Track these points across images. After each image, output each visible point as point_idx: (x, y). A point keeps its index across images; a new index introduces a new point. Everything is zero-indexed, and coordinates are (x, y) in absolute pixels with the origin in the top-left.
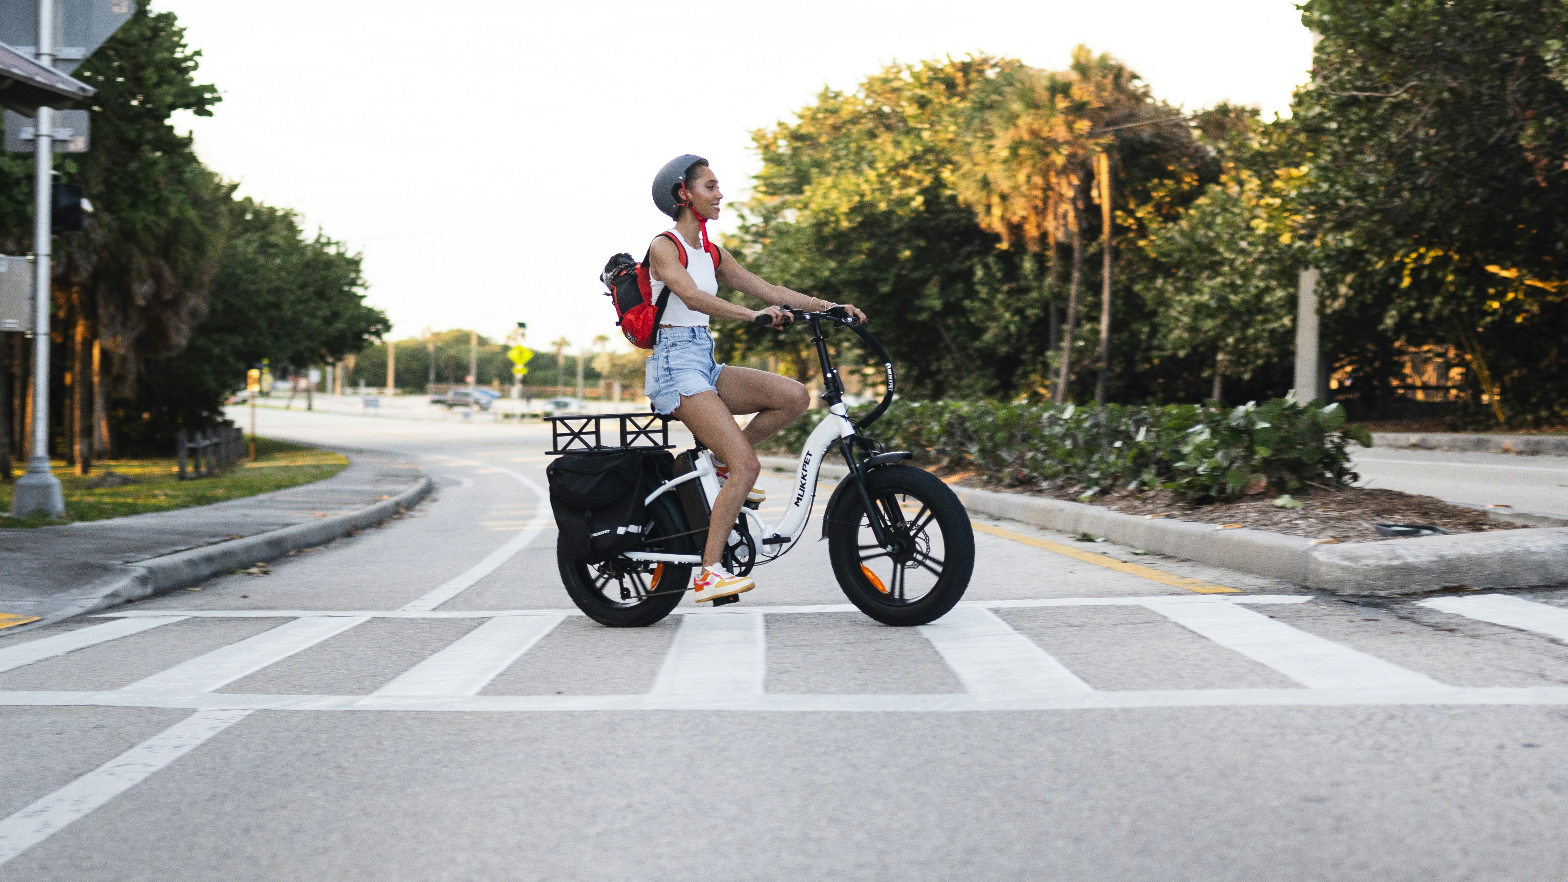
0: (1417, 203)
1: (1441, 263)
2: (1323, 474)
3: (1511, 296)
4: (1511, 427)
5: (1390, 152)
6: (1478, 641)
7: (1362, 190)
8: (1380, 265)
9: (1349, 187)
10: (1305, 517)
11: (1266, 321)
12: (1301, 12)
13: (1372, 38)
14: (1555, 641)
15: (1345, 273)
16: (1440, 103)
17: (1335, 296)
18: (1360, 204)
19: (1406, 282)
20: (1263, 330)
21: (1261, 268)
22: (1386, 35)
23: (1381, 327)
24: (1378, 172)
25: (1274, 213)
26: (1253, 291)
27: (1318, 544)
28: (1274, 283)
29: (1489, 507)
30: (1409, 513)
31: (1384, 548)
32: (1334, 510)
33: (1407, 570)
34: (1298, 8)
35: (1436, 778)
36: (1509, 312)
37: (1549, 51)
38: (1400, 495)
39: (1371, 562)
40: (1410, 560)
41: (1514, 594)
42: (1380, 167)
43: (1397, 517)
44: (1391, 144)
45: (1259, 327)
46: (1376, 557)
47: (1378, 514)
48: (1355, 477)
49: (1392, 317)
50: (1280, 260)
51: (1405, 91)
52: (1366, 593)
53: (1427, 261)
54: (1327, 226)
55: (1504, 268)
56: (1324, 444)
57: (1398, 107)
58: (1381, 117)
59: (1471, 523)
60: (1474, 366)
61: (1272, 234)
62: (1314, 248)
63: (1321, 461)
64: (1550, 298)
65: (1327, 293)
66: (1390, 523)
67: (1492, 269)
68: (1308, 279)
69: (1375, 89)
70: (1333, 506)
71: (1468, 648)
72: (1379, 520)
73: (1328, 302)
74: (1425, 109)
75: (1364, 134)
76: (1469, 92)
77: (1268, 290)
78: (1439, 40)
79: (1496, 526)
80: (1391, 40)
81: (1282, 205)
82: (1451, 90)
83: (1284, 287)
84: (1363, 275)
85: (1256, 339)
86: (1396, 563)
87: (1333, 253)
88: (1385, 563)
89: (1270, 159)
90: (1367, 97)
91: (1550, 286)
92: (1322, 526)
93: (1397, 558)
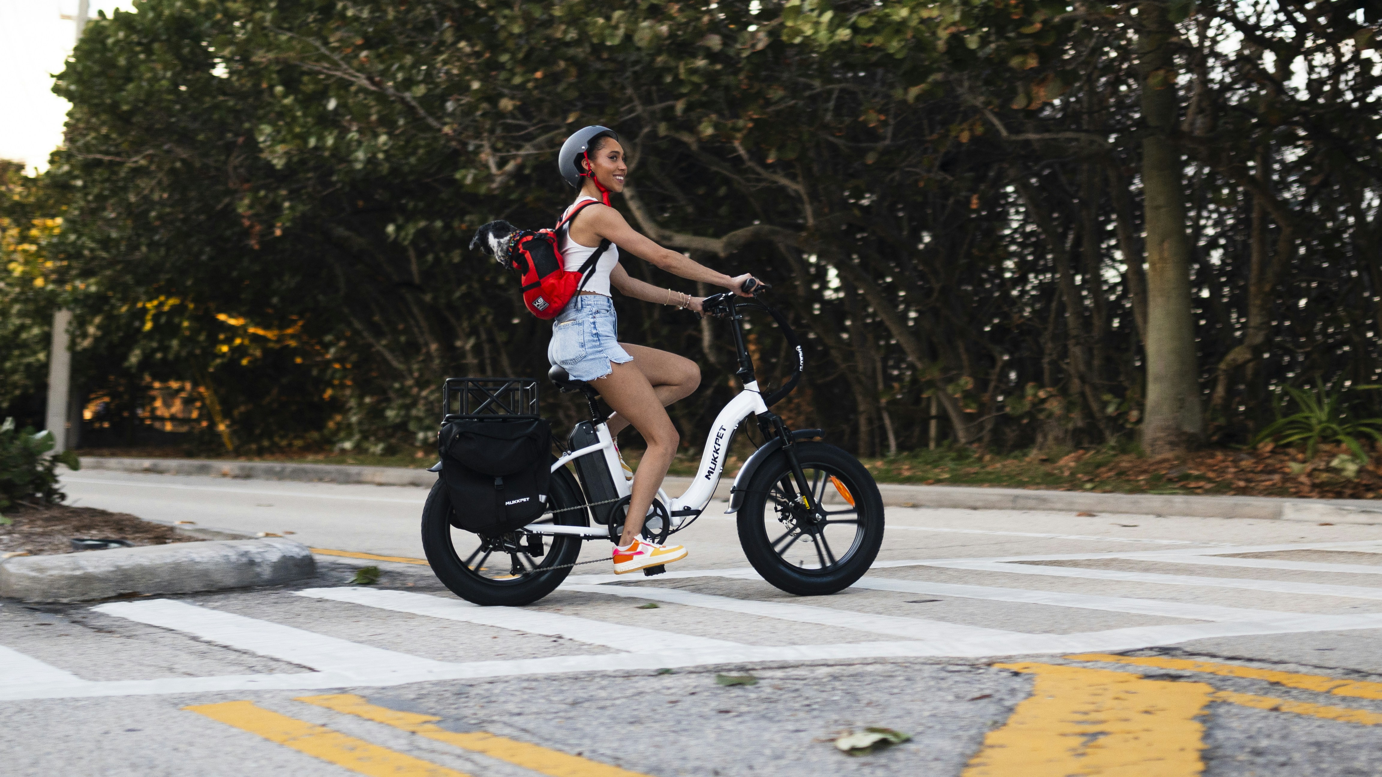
0: (154, 257)
1: (178, 310)
2: (33, 495)
3: (238, 341)
4: (237, 454)
5: (129, 210)
6: (130, 640)
7: (106, 243)
8: (124, 309)
9: (93, 239)
10: (9, 533)
11: (22, 355)
12: (54, 80)
13: (113, 108)
14: (195, 639)
15: (95, 314)
16: (173, 171)
17: (85, 335)
18: (104, 255)
19: (148, 326)
20: (19, 364)
21: (16, 308)
22: (125, 108)
23: (126, 364)
24: (119, 228)
25: (31, 259)
26: (11, 327)
27: (11, 557)
28: (28, 321)
29: (176, 523)
30: (105, 529)
31: (70, 559)
32: (40, 527)
33: (87, 579)
34: (52, 76)
35: (35, 764)
36: (236, 356)
37: (262, 134)
38: (103, 513)
39: (55, 572)
40: (91, 570)
41: (178, 599)
42: (120, 223)
43: (94, 532)
44: (130, 204)
45: (16, 361)
46: (60, 568)
47: (78, 529)
48: (63, 497)
49: (136, 355)
50: (35, 301)
51: (144, 157)
52: (50, 600)
53: (166, 308)
54: (74, 272)
55: (231, 316)
56: (35, 467)
57: (138, 172)
58: (125, 179)
59: (156, 538)
60: (208, 402)
61: (28, 277)
62: (65, 291)
63: (32, 482)
64: (271, 345)
65: (78, 333)
66: (86, 538)
67: (222, 317)
68: (62, 319)
69: (118, 154)
70: (39, 523)
71: (119, 646)
72: (78, 535)
73: (79, 340)
74: (160, 175)
75: (106, 193)
76: (198, 164)
77: (22, 328)
78: (174, 116)
79: (180, 540)
80: (131, 113)
81: (37, 251)
82: (183, 161)
83: (41, 325)
84: (111, 317)
85: (14, 371)
86: (78, 573)
87: (81, 297)
88: (68, 573)
89: (28, 209)
90: (111, 161)
91: (270, 334)
92: (22, 541)
93: (78, 569)
